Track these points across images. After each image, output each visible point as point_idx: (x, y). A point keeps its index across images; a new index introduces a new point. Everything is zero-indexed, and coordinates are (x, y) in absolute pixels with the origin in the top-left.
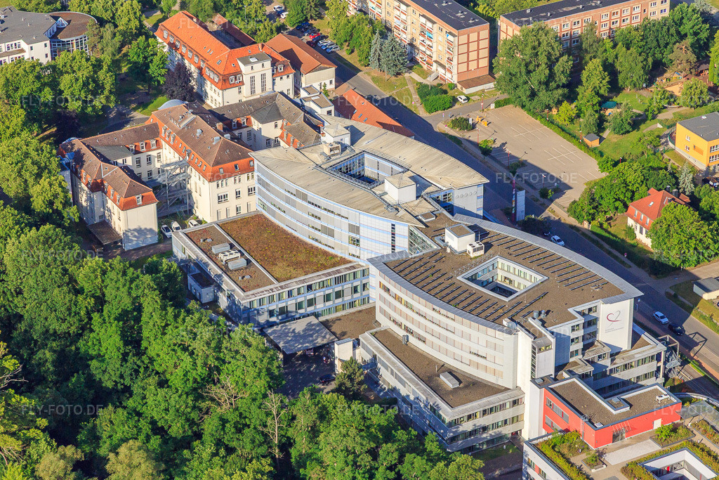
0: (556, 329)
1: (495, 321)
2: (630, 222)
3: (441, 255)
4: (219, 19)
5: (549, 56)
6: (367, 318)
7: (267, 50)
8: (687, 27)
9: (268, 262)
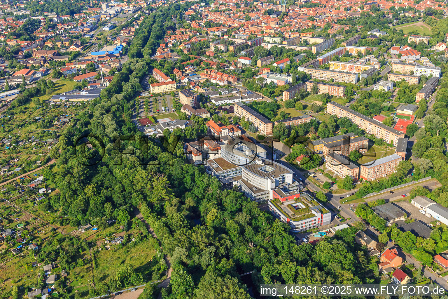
0: (276, 179)
1: (264, 177)
2: (297, 161)
3: (255, 164)
4: (219, 122)
5: (284, 129)
6: (240, 177)
7: (227, 127)
8: (313, 124)
9: (222, 166)
